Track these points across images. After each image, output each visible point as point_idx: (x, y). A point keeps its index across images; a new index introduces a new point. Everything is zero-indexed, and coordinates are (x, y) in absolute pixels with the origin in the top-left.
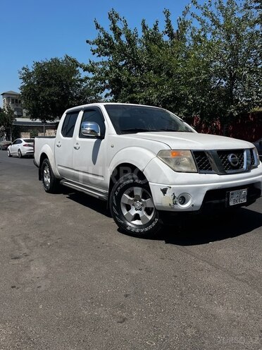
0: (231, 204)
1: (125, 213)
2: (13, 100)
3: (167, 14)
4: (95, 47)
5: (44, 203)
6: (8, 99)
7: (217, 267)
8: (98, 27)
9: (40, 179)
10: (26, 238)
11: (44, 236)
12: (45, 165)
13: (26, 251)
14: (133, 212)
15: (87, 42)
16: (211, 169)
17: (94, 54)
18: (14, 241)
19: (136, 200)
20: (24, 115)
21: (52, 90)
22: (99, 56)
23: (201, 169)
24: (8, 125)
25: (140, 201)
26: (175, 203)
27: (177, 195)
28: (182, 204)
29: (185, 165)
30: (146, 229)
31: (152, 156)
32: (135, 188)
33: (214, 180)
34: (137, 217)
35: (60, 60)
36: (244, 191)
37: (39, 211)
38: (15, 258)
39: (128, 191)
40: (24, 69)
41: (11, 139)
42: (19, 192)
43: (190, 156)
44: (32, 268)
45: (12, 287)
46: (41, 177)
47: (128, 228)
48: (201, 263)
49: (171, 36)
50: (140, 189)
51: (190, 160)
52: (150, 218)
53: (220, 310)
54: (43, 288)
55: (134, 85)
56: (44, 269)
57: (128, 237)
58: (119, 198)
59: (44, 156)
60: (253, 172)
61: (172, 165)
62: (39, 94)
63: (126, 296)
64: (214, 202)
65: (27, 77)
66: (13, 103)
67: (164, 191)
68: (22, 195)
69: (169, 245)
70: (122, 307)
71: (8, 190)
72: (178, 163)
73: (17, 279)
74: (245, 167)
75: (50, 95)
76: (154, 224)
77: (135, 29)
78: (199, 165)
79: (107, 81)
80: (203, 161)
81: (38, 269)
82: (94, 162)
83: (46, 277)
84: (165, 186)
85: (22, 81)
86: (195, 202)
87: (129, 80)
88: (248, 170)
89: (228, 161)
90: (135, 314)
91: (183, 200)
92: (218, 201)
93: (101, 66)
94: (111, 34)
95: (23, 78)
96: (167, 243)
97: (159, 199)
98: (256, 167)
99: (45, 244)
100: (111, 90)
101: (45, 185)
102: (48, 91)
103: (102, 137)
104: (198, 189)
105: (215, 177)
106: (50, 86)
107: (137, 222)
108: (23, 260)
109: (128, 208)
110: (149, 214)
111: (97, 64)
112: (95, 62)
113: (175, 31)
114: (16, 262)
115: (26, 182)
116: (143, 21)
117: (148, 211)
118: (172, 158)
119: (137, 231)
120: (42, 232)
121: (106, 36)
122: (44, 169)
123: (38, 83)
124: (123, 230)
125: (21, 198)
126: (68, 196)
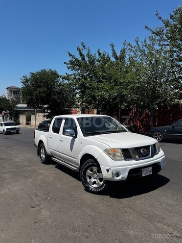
0: (143, 175)
1: (88, 180)
2: (14, 92)
3: (113, 46)
4: (69, 66)
5: (42, 171)
6: (11, 91)
7: (134, 211)
8: (70, 55)
9: (38, 155)
10: (36, 196)
11: (45, 194)
12: (41, 147)
13: (38, 203)
14: (93, 180)
15: (65, 63)
16: (132, 158)
17: (68, 69)
18: (30, 197)
19: (94, 174)
20: (21, 102)
21: (41, 90)
22: (72, 70)
23: (126, 158)
24: (12, 110)
25: (96, 174)
26: (113, 177)
27: (114, 173)
28: (117, 177)
29: (118, 156)
30: (100, 190)
31: (101, 151)
32: (94, 167)
33: (133, 164)
34: (95, 183)
35: (47, 71)
36: (151, 168)
37: (41, 177)
38: (33, 207)
39: (90, 168)
40: (24, 77)
41: (13, 119)
42: (26, 164)
43: (120, 151)
44: (42, 213)
45: (35, 223)
46: (39, 154)
47: (90, 189)
48: (127, 209)
49: (116, 58)
50: (96, 168)
51: (121, 154)
52: (101, 183)
53: (131, 232)
54: (49, 223)
55: (94, 88)
56: (48, 213)
57: (91, 194)
58: (85, 172)
59: (41, 142)
60: (156, 157)
61: (111, 156)
62: (33, 93)
63: (89, 226)
64: (134, 175)
65: (25, 81)
66: (14, 93)
67: (108, 171)
68: (28, 166)
69: (112, 198)
70: (87, 231)
71: (19, 162)
72: (114, 155)
73: (36, 219)
74: (150, 155)
75: (40, 93)
76: (103, 187)
77: (95, 54)
78: (125, 156)
79: (77, 86)
80: (127, 154)
81: (45, 213)
82: (71, 150)
83: (50, 217)
84: (108, 168)
85: (22, 84)
86: (124, 175)
87: (91, 85)
88: (152, 156)
89: (141, 153)
90: (92, 234)
91: (118, 175)
92: (136, 175)
93: (73, 76)
94: (80, 58)
95: (23, 83)
96: (110, 197)
97: (106, 175)
98: (158, 154)
99: (47, 199)
100: (79, 91)
101: (41, 159)
102: (39, 90)
103: (76, 137)
104: (125, 169)
105: (134, 162)
106: (40, 87)
107: (95, 186)
108: (37, 208)
109: (90, 178)
110: (101, 181)
111: (70, 75)
112: (70, 74)
113: (118, 56)
114: (34, 209)
115: (29, 156)
116: (99, 50)
117: (101, 180)
118: (111, 153)
119: (95, 190)
120: (44, 191)
121: (76, 60)
122: (41, 149)
123: (33, 85)
124: (87, 189)
125: (28, 168)
126: (55, 166)
